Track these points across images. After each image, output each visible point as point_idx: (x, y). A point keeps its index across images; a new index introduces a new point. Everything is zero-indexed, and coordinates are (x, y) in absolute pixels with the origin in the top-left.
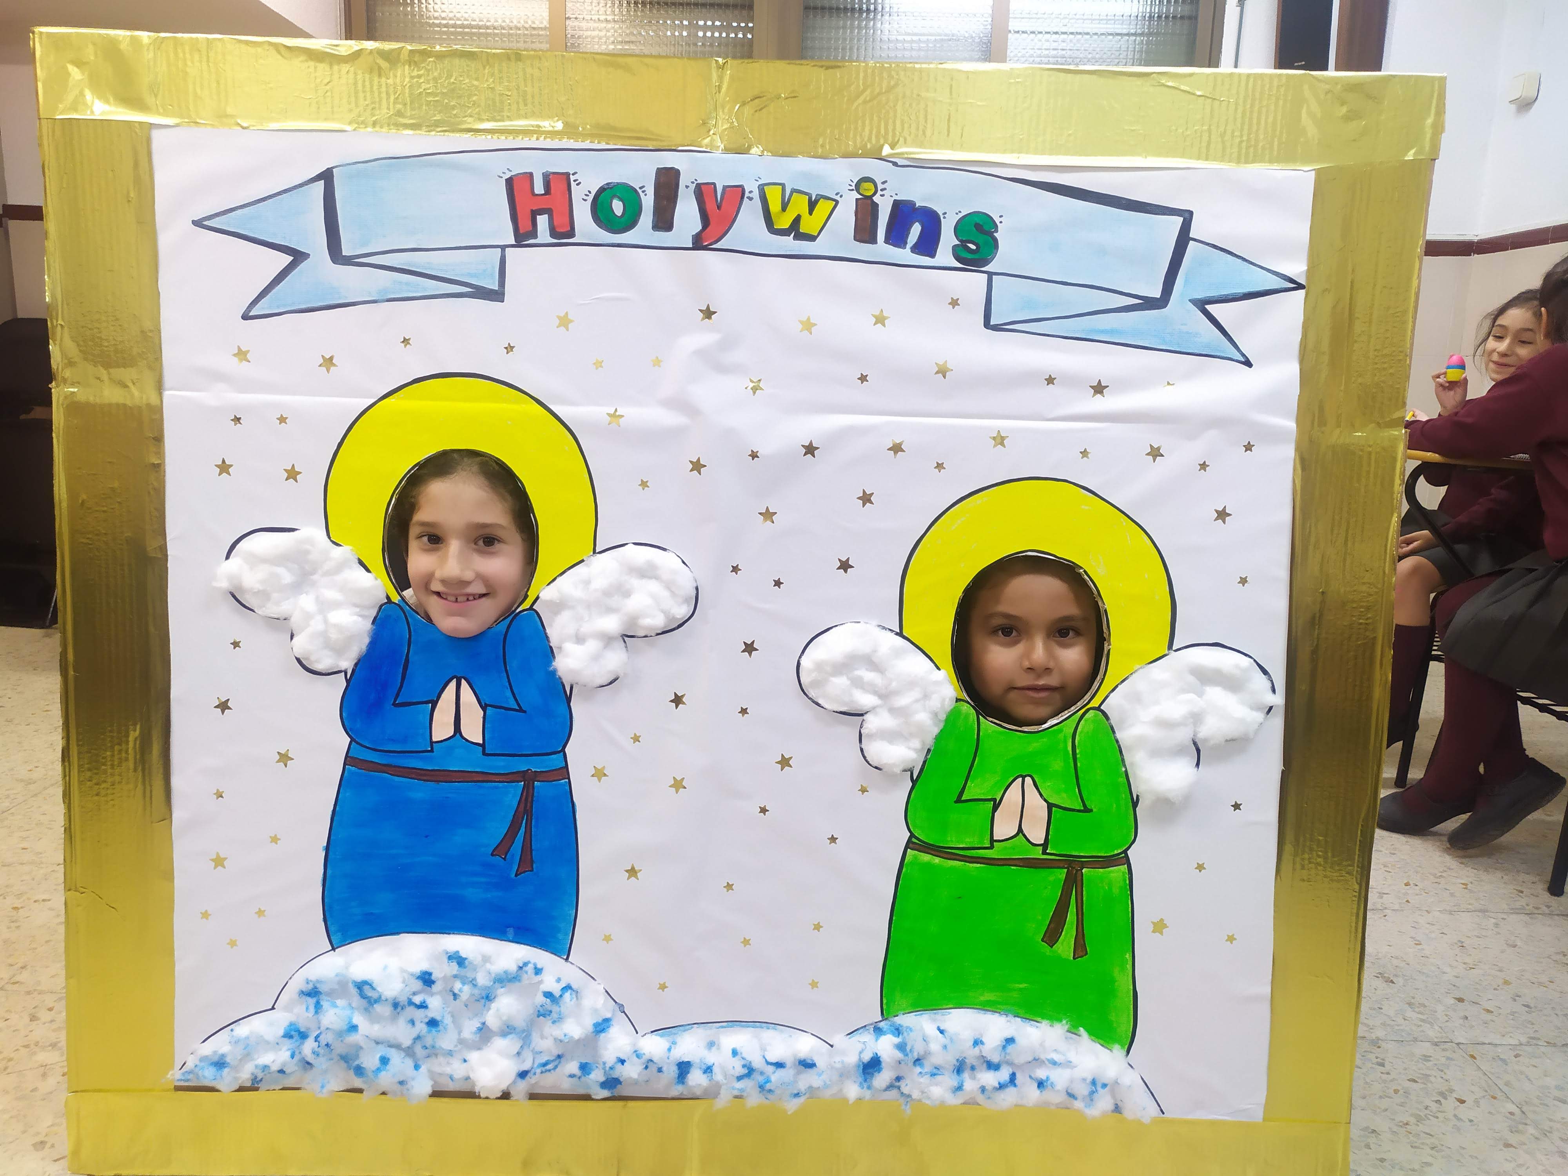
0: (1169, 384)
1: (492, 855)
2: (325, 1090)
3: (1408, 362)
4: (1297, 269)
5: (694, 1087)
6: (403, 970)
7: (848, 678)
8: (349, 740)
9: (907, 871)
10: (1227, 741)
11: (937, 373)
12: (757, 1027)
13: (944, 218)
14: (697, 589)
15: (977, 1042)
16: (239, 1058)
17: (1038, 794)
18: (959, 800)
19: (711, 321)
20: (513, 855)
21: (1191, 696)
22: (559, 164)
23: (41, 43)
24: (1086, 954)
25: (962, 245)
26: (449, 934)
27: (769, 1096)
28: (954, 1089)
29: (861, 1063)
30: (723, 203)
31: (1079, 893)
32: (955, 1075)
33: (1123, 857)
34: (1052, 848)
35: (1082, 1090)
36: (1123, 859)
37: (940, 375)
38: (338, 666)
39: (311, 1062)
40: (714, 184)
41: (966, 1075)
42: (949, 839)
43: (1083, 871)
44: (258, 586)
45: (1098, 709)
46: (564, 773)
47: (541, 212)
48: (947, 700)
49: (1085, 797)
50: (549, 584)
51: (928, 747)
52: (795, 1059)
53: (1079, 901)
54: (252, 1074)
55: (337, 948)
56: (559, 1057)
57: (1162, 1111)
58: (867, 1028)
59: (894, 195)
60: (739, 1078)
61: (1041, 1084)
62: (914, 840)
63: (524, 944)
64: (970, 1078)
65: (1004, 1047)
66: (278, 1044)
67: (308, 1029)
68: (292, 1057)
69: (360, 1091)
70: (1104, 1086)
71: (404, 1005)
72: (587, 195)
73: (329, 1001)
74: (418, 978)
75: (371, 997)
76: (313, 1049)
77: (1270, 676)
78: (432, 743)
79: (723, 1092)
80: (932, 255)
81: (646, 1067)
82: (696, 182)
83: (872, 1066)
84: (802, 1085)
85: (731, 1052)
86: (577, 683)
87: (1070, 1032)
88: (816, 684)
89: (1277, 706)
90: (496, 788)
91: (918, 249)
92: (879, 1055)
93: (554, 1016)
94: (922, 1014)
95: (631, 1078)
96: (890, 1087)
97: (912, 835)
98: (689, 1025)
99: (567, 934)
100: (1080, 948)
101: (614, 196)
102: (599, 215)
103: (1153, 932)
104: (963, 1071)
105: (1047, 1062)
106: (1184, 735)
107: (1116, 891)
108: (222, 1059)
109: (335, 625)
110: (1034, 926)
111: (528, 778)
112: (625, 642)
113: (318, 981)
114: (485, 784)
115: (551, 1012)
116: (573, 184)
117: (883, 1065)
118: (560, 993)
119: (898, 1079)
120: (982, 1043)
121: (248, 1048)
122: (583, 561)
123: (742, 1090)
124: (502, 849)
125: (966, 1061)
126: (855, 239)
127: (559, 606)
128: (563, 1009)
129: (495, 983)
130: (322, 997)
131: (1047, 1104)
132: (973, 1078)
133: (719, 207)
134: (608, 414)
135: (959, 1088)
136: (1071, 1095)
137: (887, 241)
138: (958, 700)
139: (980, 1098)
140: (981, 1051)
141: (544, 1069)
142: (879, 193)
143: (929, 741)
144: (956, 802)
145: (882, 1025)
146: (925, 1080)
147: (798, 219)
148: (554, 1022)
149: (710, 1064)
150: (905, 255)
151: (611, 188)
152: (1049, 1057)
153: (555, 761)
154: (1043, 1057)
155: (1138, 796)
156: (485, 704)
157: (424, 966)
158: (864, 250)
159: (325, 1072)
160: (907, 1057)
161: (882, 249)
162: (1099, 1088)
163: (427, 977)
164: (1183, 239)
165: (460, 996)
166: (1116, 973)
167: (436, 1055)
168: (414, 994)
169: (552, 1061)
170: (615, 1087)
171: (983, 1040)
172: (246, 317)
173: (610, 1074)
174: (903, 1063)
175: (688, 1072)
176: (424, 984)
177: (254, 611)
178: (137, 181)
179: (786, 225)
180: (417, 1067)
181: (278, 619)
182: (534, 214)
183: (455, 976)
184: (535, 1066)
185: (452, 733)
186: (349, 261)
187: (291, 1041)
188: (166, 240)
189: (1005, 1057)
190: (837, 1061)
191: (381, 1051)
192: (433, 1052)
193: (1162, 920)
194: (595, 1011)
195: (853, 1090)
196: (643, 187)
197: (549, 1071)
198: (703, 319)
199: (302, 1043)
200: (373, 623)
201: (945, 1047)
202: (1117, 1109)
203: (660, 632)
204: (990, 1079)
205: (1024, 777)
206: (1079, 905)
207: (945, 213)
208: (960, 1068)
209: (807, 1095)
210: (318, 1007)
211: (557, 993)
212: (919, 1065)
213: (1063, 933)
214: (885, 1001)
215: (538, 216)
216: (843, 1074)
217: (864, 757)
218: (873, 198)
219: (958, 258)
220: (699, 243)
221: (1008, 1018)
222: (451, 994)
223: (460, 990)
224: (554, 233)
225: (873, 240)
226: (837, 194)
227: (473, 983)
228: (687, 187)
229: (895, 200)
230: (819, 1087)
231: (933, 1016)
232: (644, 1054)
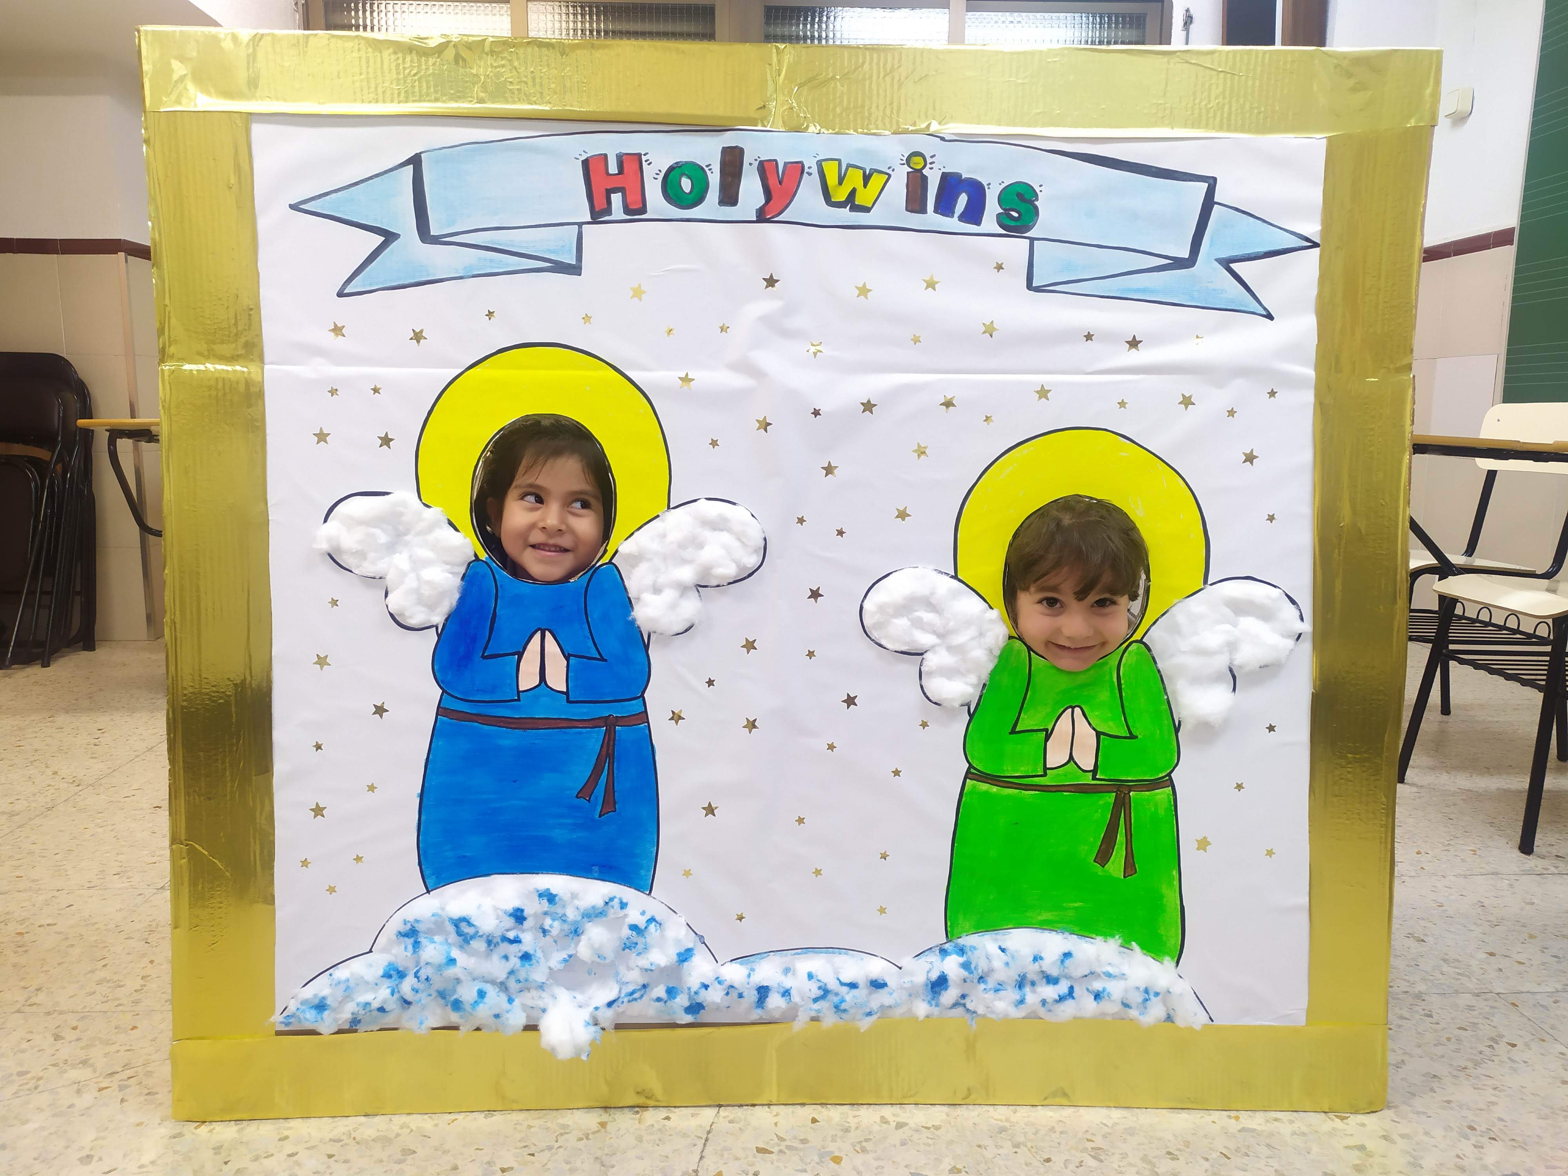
0: (1197, 337)
1: (577, 797)
2: (423, 1026)
3: (1414, 312)
4: (1312, 229)
5: (773, 1009)
6: (496, 909)
7: (909, 620)
8: (441, 691)
9: (966, 800)
10: (1260, 667)
11: (984, 332)
12: (830, 953)
13: (989, 188)
14: (765, 539)
15: (1038, 958)
16: (340, 999)
17: (1087, 723)
18: (1013, 732)
19: (774, 289)
20: (596, 798)
21: (1228, 627)
22: (632, 143)
23: (146, 40)
24: (1136, 872)
25: (1005, 213)
26: (537, 874)
27: (844, 1016)
28: (1016, 1003)
29: (929, 982)
30: (784, 179)
31: (1128, 816)
32: (1017, 990)
33: (1167, 780)
34: (1102, 773)
35: (1138, 998)
36: (1167, 782)
37: (988, 335)
38: (429, 621)
39: (409, 999)
40: (775, 161)
41: (1027, 989)
42: (1005, 768)
43: (1131, 794)
44: (356, 547)
45: (1141, 641)
46: (643, 717)
47: (615, 190)
48: (1001, 637)
49: (1130, 724)
50: (626, 539)
51: (984, 682)
52: (867, 980)
53: (1128, 823)
54: (353, 1014)
55: (432, 890)
56: (644, 986)
57: (1210, 1018)
58: (933, 950)
59: (942, 168)
60: (816, 1000)
61: (1097, 996)
62: (972, 770)
63: (609, 881)
64: (1031, 992)
65: (1062, 962)
66: (376, 984)
67: (407, 968)
68: (392, 994)
69: (456, 1028)
70: (1157, 994)
71: (498, 943)
72: (657, 174)
73: (426, 938)
74: (510, 915)
75: (467, 934)
76: (412, 986)
77: (1298, 606)
78: (519, 692)
79: (800, 1013)
80: (978, 222)
81: (727, 994)
82: (759, 160)
83: (940, 984)
84: (874, 1004)
85: (806, 975)
86: (655, 632)
87: (1123, 947)
88: (879, 625)
89: (1306, 633)
90: (580, 733)
91: (964, 218)
92: (946, 972)
93: (640, 947)
94: (983, 935)
95: (714, 1003)
96: (955, 1005)
97: (971, 766)
98: (766, 953)
99: (649, 871)
100: (1130, 867)
101: (683, 174)
102: (669, 191)
103: (1198, 849)
104: (1024, 986)
105: (1102, 975)
106: (1221, 662)
107: (1161, 812)
108: (322, 1002)
109: (428, 583)
110: (1086, 848)
111: (610, 723)
112: (698, 591)
113: (417, 921)
114: (567, 730)
115: (636, 944)
116: (644, 164)
117: (950, 982)
118: (645, 925)
119: (963, 996)
120: (1041, 958)
121: (348, 989)
122: (658, 516)
123: (818, 1011)
124: (586, 791)
125: (1028, 975)
126: (907, 210)
127: (636, 559)
128: (648, 940)
129: (583, 918)
130: (421, 934)
131: (1104, 1014)
132: (1034, 992)
133: (780, 183)
134: (680, 378)
135: (1022, 1001)
136: (1126, 1005)
137: (936, 211)
138: (1010, 637)
139: (1042, 1012)
140: (1041, 967)
141: (631, 998)
142: (928, 166)
143: (985, 676)
144: (1011, 733)
145: (947, 946)
146: (990, 996)
147: (853, 192)
148: (639, 954)
149: (787, 988)
150: (953, 223)
151: (680, 167)
152: (1104, 970)
153: (634, 707)
154: (1098, 970)
155: (1179, 722)
156: (569, 654)
157: (517, 904)
158: (915, 220)
159: (424, 1008)
160: (972, 975)
161: (932, 218)
162: (1152, 997)
163: (519, 914)
164: (1209, 203)
165: (549, 931)
166: (1165, 890)
167: (529, 989)
168: (508, 930)
169: (639, 990)
170: (698, 1013)
171: (1042, 955)
172: (341, 294)
173: (694, 1000)
174: (968, 980)
175: (767, 997)
176: (516, 922)
177: (351, 571)
178: (238, 169)
179: (843, 198)
180: (510, 1000)
181: (373, 578)
182: (609, 192)
183: (546, 913)
184: (623, 995)
185: (537, 682)
186: (436, 240)
187: (389, 980)
188: (263, 224)
189: (1063, 971)
190: (906, 982)
191: (478, 985)
192: (526, 986)
193: (1205, 838)
194: (678, 941)
195: (922, 1008)
196: (710, 165)
197: (636, 999)
198: (767, 287)
199: (401, 983)
200: (463, 578)
201: (1007, 964)
202: (1169, 1018)
203: (731, 581)
204: (1050, 992)
205: (1073, 708)
206: (1128, 826)
207: (989, 184)
208: (1021, 983)
209: (878, 1014)
210: (417, 945)
211: (642, 925)
212: (983, 982)
213: (1114, 854)
214: (949, 924)
215: (612, 195)
216: (912, 994)
217: (924, 694)
218: (924, 171)
219: (1002, 226)
220: (762, 217)
221: (1065, 935)
222: (541, 931)
223: (551, 926)
224: (627, 210)
225: (923, 210)
226: (889, 168)
227: (563, 919)
228: (751, 164)
229: (943, 173)
230: (890, 1007)
231: (994, 936)
232: (725, 980)
